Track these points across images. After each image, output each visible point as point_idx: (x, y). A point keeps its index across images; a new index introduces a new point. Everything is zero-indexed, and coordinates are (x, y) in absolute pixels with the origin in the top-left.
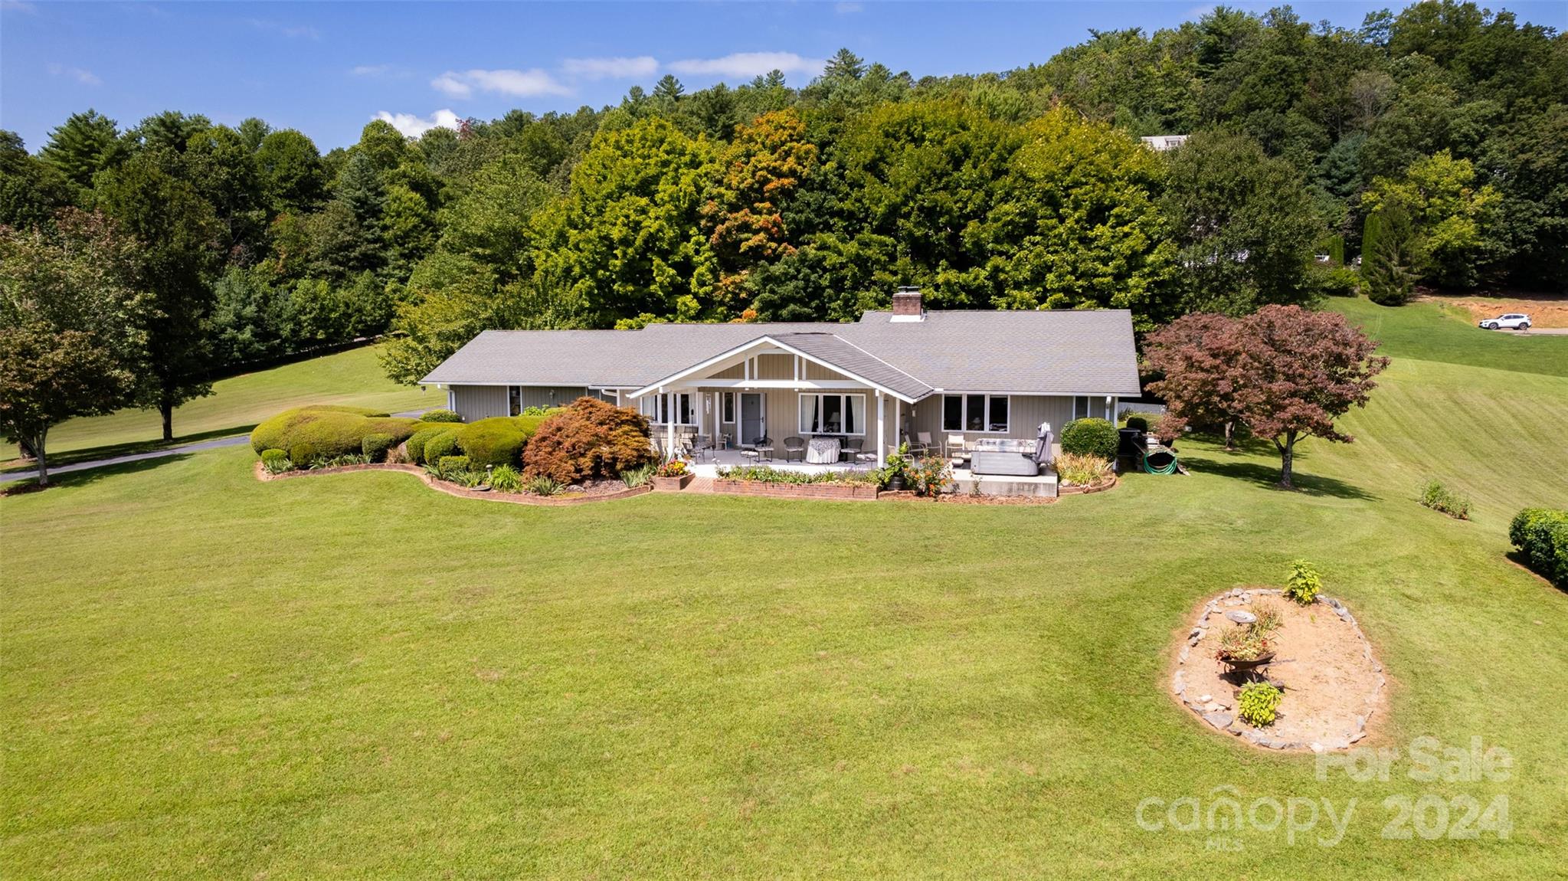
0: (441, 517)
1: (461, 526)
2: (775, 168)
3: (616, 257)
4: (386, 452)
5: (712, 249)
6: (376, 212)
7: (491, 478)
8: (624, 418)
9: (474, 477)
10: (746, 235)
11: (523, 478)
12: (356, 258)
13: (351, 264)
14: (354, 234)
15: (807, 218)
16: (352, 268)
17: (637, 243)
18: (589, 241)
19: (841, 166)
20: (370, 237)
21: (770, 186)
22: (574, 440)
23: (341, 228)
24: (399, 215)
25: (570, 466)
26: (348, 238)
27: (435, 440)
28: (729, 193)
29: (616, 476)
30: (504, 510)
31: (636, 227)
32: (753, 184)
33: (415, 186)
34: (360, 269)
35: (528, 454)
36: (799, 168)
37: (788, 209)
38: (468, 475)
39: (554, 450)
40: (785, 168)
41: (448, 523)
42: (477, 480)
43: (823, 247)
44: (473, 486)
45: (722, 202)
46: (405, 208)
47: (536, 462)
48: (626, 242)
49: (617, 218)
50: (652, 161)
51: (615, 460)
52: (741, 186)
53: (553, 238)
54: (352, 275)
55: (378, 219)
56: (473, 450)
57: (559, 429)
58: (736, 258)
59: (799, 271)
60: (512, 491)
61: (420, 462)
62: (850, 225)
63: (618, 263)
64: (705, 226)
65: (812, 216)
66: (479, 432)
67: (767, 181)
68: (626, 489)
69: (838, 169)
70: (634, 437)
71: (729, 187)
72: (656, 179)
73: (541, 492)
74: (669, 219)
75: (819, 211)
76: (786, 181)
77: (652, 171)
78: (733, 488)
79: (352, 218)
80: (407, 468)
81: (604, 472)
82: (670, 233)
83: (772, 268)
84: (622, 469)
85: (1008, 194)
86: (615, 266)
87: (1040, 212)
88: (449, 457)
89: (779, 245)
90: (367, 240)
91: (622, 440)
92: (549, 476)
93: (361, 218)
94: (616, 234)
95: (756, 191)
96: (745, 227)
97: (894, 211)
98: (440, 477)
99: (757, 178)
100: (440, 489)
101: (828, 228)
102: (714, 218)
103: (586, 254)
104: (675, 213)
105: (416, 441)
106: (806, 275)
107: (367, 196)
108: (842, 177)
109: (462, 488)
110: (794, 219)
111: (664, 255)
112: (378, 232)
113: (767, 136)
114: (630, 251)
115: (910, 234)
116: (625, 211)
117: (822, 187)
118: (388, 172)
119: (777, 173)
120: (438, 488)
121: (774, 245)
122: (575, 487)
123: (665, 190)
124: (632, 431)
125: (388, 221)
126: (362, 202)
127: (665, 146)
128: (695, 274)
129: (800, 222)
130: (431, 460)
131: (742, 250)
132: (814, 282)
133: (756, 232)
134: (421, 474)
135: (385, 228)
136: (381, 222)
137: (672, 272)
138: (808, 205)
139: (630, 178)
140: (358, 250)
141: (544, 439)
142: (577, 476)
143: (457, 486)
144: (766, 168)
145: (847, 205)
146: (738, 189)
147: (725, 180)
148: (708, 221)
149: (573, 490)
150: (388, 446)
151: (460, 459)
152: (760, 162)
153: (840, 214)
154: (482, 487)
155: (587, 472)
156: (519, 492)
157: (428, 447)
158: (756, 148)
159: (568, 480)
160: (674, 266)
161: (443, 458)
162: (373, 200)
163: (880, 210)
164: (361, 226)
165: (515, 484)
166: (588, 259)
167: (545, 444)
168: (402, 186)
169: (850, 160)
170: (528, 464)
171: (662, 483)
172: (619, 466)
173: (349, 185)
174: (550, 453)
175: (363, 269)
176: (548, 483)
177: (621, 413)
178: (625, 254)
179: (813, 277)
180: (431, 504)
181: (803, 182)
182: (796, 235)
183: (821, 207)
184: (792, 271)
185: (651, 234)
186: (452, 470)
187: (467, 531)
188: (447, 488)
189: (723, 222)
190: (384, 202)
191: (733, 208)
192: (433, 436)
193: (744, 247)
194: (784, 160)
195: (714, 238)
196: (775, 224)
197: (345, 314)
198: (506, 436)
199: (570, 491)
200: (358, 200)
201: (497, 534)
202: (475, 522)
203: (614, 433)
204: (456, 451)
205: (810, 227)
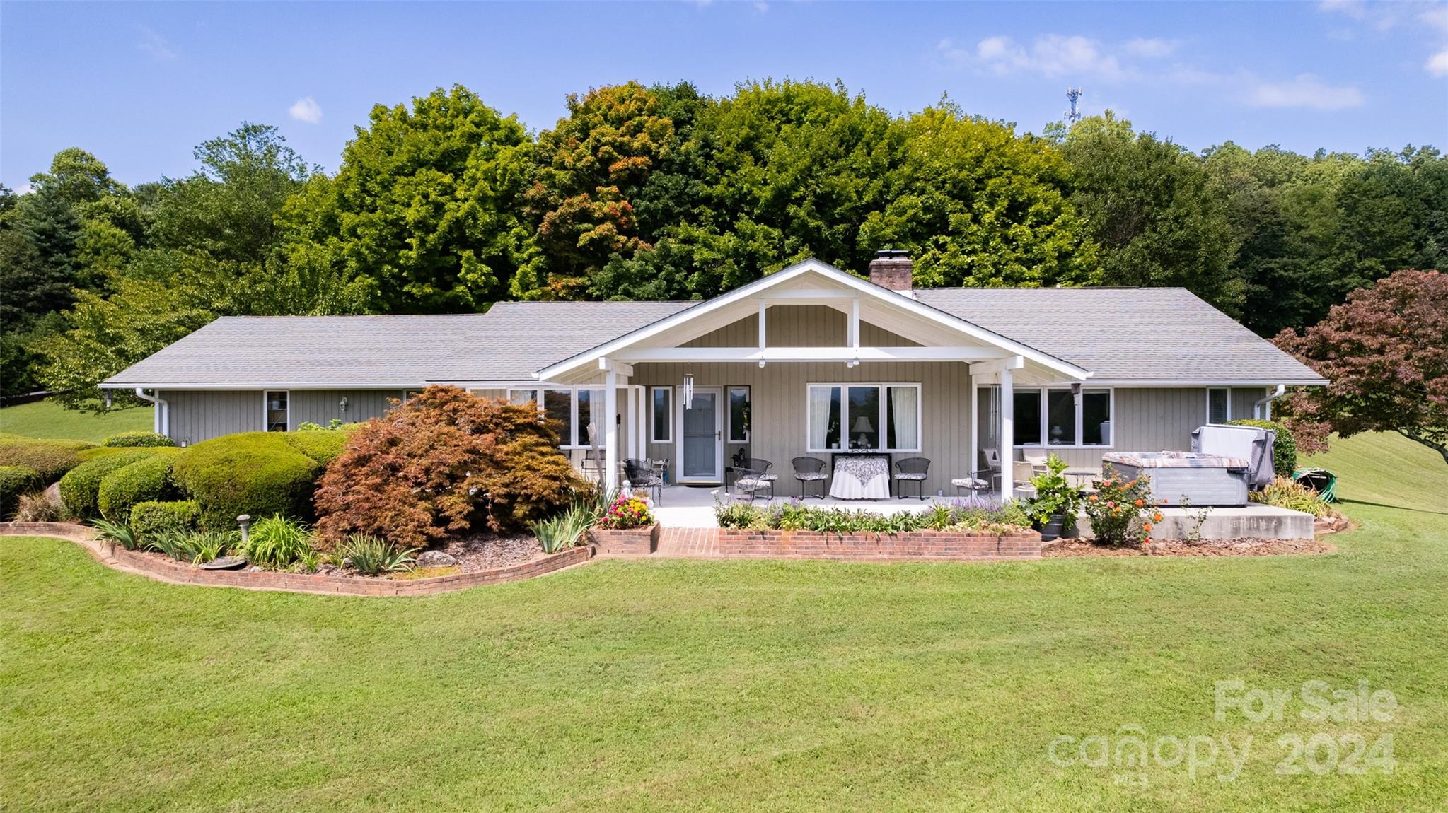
0: (127, 634)
1: (178, 656)
2: (622, 144)
3: (409, 247)
4: (17, 501)
5: (538, 243)
6: (67, 248)
7: (247, 541)
8: (521, 421)
9: (207, 541)
10: (586, 225)
11: (315, 539)
12: (36, 298)
13: (30, 304)
14: (36, 269)
15: (666, 205)
16: (30, 310)
17: (440, 229)
18: (372, 224)
19: (707, 144)
20: (57, 275)
21: (618, 165)
22: (425, 462)
23: (17, 262)
24: (97, 252)
25: (422, 512)
26: (26, 274)
27: (123, 472)
28: (562, 173)
29: (516, 530)
30: (282, 611)
31: (439, 209)
32: (593, 163)
33: (119, 222)
34: (41, 311)
35: (329, 489)
36: (654, 146)
37: (639, 195)
38: (196, 538)
39: (386, 482)
40: (636, 145)
41: (144, 649)
42: (217, 548)
43: (689, 241)
44: (205, 560)
45: (553, 185)
46: (106, 245)
47: (347, 507)
48: (424, 226)
49: (411, 197)
50: (457, 133)
51: (512, 497)
52: (579, 165)
53: (318, 225)
54: (32, 318)
55: (69, 256)
56: (208, 488)
57: (393, 442)
58: (571, 255)
59: (659, 269)
60: (297, 567)
61: (87, 513)
62: (720, 215)
63: (413, 254)
64: (529, 214)
65: (671, 203)
66: (221, 454)
67: (611, 160)
68: (542, 556)
69: (702, 148)
70: (543, 454)
71: (562, 167)
72: (463, 154)
73: (363, 567)
74: (483, 200)
75: (678, 199)
76: (638, 160)
77: (457, 143)
78: (760, 545)
79: (32, 250)
80: (59, 530)
81: (493, 523)
82: (484, 218)
83: (628, 263)
84: (525, 516)
85: (907, 186)
86: (408, 258)
87: (950, 207)
88: (154, 504)
89: (630, 238)
90: (52, 277)
91: (524, 460)
92: (379, 533)
93: (45, 253)
94: (410, 215)
95: (598, 172)
96: (584, 216)
97: (782, 197)
98: (133, 545)
99: (600, 154)
100: (130, 569)
101: (693, 219)
102: (542, 205)
103: (366, 240)
104: (491, 193)
105: (81, 476)
106: (670, 273)
107: (55, 229)
108: (708, 157)
109: (181, 565)
110: (647, 208)
111: (477, 246)
112: (69, 269)
113: (610, 108)
114: (431, 237)
115: (804, 225)
116: (422, 188)
117: (683, 168)
118: (84, 205)
119: (624, 150)
120: (126, 566)
121: (623, 238)
122: (436, 554)
123: (475, 164)
124: (537, 444)
125: (82, 258)
126: (48, 235)
127: (472, 116)
128: (518, 272)
129: (657, 210)
130: (112, 510)
131: (581, 244)
132: (679, 283)
133: (601, 221)
134: (87, 539)
135: (78, 266)
136: (74, 259)
137: (486, 269)
138: (666, 190)
139: (427, 150)
140: (40, 288)
141: (362, 461)
142: (439, 532)
143: (169, 562)
144: (612, 144)
145: (719, 189)
146: (574, 168)
147: (556, 158)
148: (534, 208)
149: (432, 562)
150: (20, 489)
151: (177, 506)
152: (603, 135)
153: (707, 200)
154: (227, 561)
155: (458, 523)
156: (312, 570)
157: (108, 484)
158: (596, 120)
159: (421, 541)
160: (489, 261)
161: (140, 505)
162: (62, 232)
163: (766, 194)
164: (46, 262)
165: (300, 553)
166: (368, 248)
167: (365, 470)
168: (102, 221)
169: (717, 138)
170: (327, 512)
171: (614, 541)
172: (520, 511)
173: (31, 215)
174: (377, 488)
175: (47, 310)
176: (379, 549)
177: (515, 411)
178: (423, 242)
179: (678, 277)
180: (104, 602)
181: (657, 163)
182: (648, 228)
183: (680, 194)
184: (650, 268)
185: (458, 220)
186: (160, 529)
187: (195, 670)
188: (148, 566)
189: (555, 209)
190: (77, 238)
191: (568, 191)
192: (121, 465)
193: (583, 240)
194: (633, 136)
195: (543, 228)
196: (625, 212)
197: (17, 360)
198: (276, 460)
199: (425, 562)
200: (42, 232)
201: (278, 674)
202: (214, 643)
203: (505, 448)
204: (170, 492)
205: (669, 217)
